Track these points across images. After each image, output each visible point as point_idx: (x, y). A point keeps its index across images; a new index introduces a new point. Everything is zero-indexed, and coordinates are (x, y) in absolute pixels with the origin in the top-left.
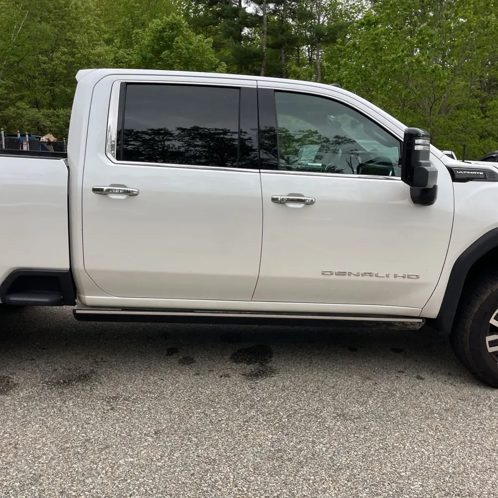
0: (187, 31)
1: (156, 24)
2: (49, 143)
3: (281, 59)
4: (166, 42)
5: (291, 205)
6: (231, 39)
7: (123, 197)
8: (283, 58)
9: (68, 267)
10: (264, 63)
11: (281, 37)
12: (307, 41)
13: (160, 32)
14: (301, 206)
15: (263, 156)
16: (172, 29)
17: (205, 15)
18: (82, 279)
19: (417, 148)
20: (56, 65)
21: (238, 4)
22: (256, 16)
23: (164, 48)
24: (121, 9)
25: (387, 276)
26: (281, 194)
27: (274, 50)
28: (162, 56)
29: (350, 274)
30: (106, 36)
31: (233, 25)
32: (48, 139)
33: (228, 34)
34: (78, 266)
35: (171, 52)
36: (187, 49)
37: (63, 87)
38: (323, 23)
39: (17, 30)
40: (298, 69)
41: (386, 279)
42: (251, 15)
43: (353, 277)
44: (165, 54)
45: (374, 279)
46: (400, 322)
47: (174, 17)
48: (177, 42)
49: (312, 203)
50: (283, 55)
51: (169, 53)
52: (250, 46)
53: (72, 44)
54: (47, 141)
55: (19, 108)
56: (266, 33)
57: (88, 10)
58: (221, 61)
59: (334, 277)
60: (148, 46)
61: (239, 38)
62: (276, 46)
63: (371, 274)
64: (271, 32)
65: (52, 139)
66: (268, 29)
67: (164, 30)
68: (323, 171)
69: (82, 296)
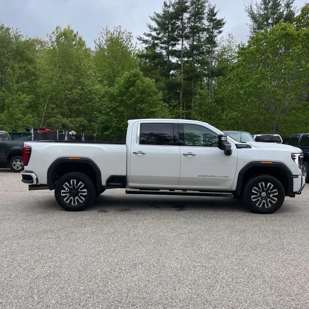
0: (142, 77)
1: (126, 74)
2: (73, 135)
3: (191, 86)
4: (131, 82)
5: (188, 156)
6: (164, 77)
7: (141, 154)
8: (193, 85)
9: (126, 175)
10: (182, 89)
11: (191, 74)
12: (205, 75)
13: (129, 78)
14: (192, 156)
15: (181, 141)
16: (135, 77)
17: (150, 65)
18: (129, 178)
19: (222, 139)
20: (75, 95)
21: (167, 59)
22: (177, 64)
23: (131, 86)
24: (107, 64)
25: (219, 177)
26: (186, 153)
27: (187, 81)
28: (130, 90)
29: (207, 176)
30: (99, 79)
31: (165, 69)
32: (72, 133)
33: (163, 75)
34: (129, 174)
35: (134, 88)
36: (142, 86)
37: (78, 106)
38: (214, 66)
39: (56, 78)
40: (201, 91)
41: (218, 178)
42: (174, 63)
43: (208, 177)
44: (131, 89)
45: (215, 177)
46: (224, 194)
47: (135, 71)
48: (137, 83)
49: (195, 155)
50: (192, 84)
51: (133, 88)
52: (174, 79)
53: (83, 84)
54: (72, 134)
55: (57, 118)
56: (182, 73)
57: (90, 67)
58: (159, 91)
59: (202, 177)
60: (122, 85)
61: (169, 76)
62: (189, 79)
63: (213, 176)
64: (185, 72)
65: (74, 133)
66: (184, 71)
67: (130, 77)
68: (202, 146)
69: (128, 184)
